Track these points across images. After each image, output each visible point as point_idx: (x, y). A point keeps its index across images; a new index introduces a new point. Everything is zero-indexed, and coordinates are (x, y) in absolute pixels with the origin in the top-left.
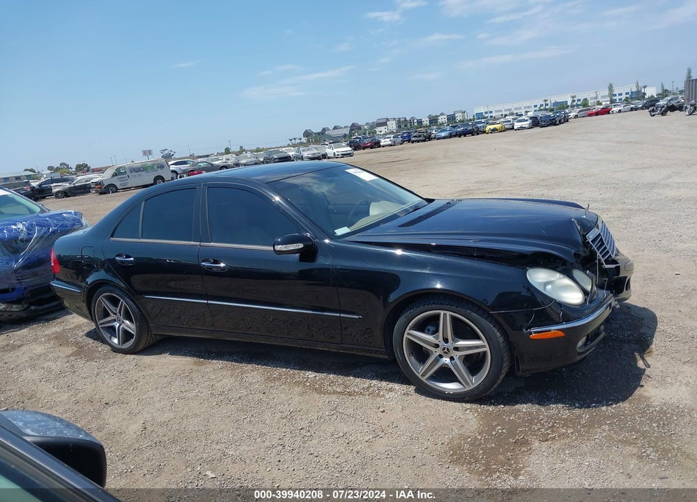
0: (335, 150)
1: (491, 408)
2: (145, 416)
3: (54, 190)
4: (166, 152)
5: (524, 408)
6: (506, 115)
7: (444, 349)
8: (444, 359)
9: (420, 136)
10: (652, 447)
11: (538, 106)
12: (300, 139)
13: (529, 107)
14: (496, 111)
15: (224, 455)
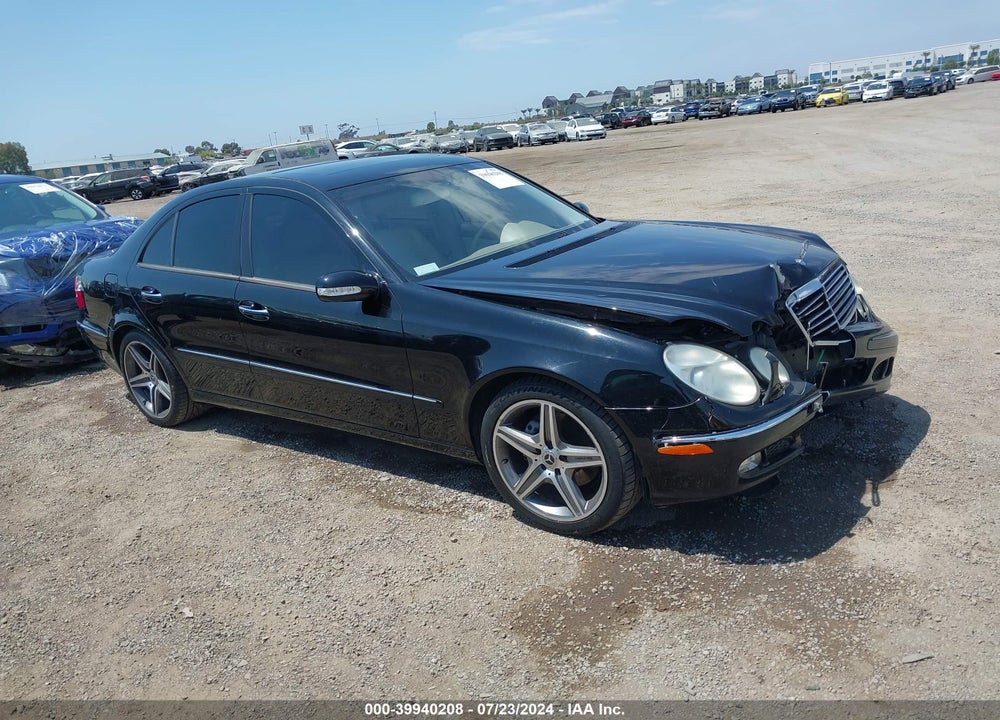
0: (578, 129)
1: (607, 550)
2: (147, 519)
3: (182, 182)
4: (346, 128)
5: (655, 554)
6: (858, 78)
7: (547, 457)
8: (547, 472)
9: (713, 109)
10: (819, 637)
11: (913, 64)
12: (538, 110)
13: (897, 65)
14: (844, 71)
15: (218, 586)
